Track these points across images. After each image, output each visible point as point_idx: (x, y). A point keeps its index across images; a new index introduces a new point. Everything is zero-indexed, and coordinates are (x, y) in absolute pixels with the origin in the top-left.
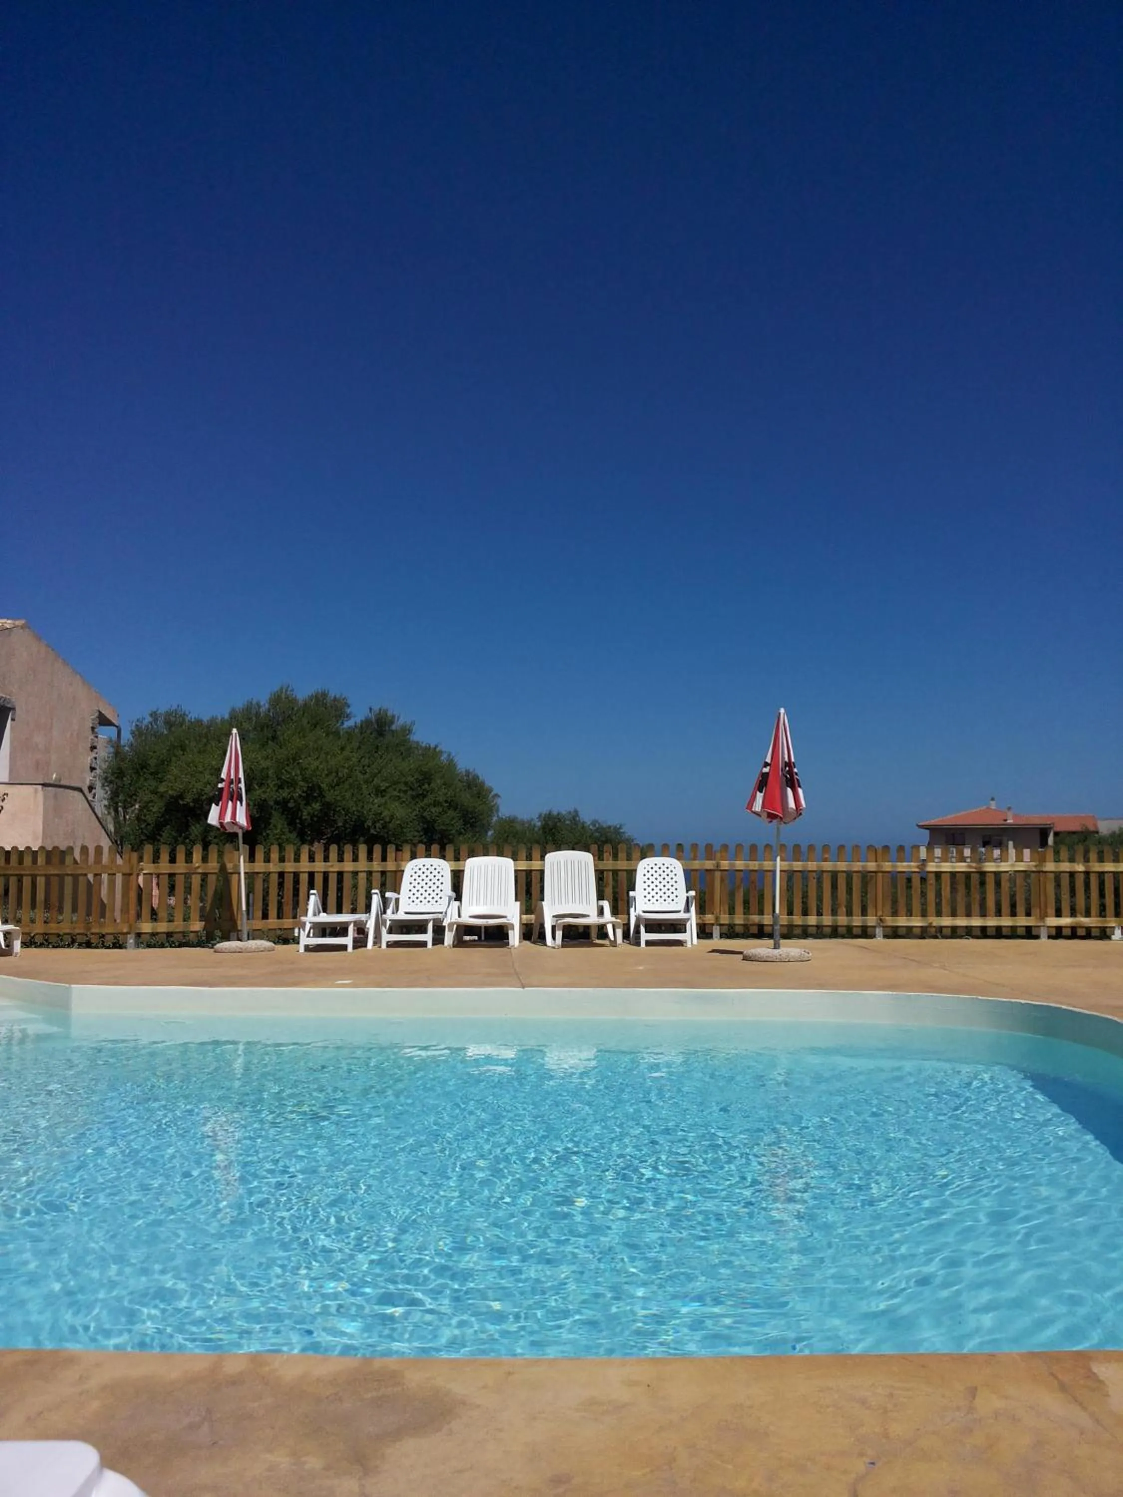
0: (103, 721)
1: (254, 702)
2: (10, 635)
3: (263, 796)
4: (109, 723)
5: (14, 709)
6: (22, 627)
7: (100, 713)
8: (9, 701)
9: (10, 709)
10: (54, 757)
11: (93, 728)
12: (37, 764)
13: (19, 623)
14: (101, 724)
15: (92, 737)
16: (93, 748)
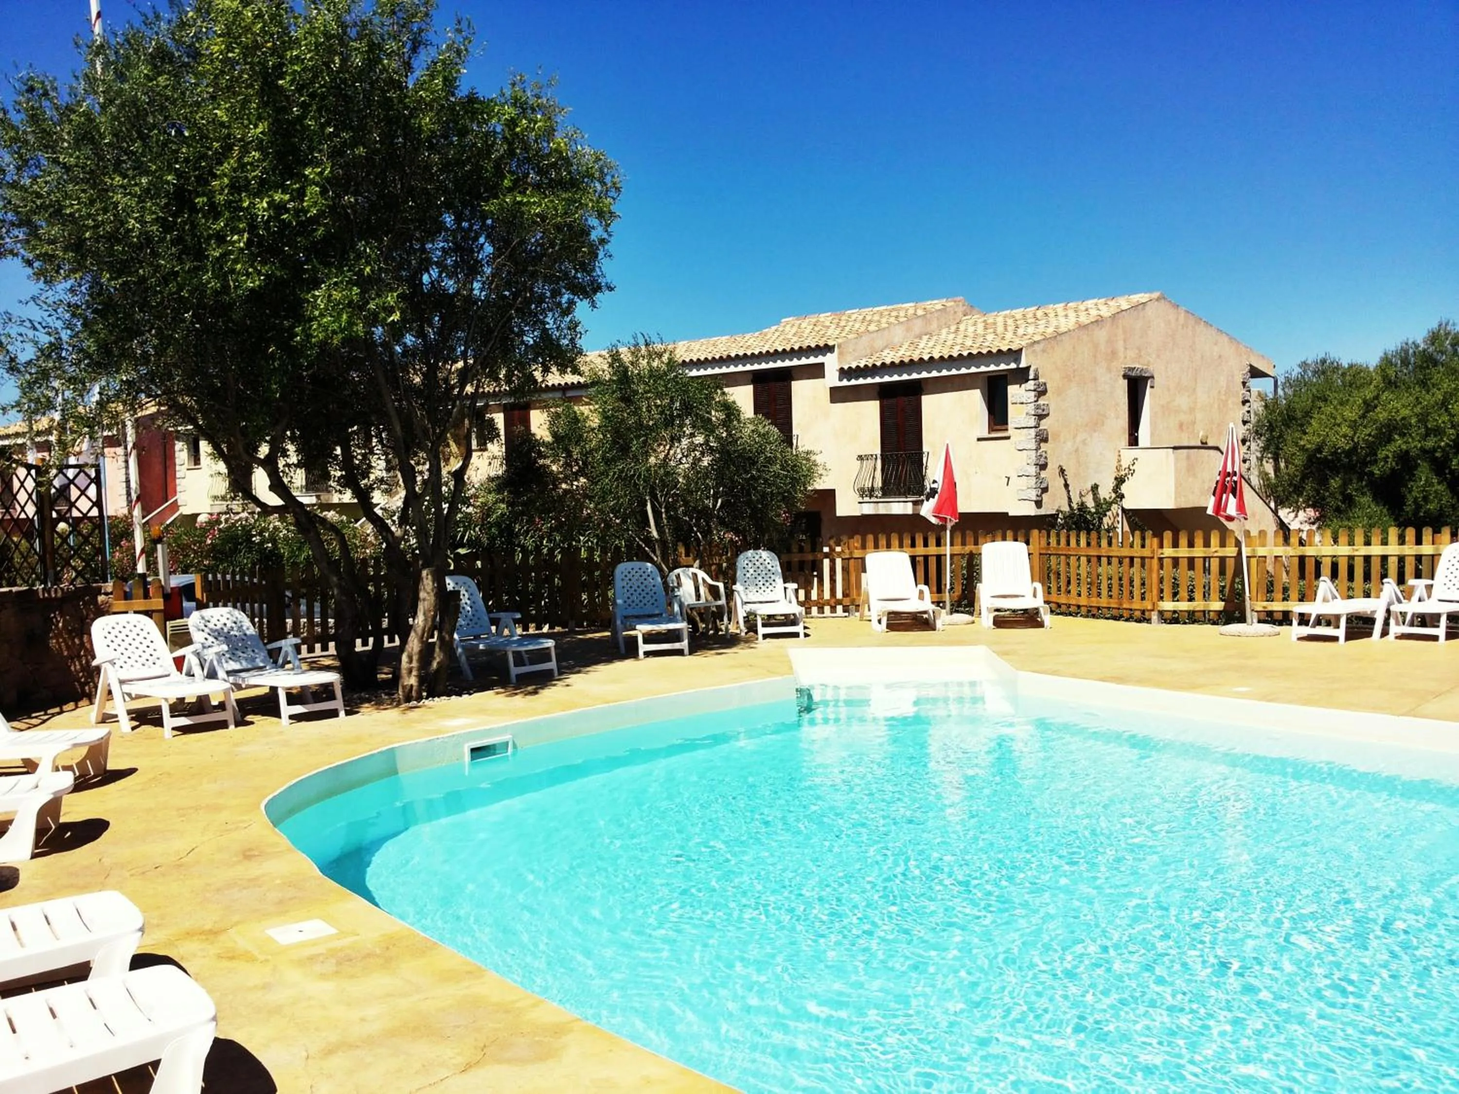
0: (1255, 373)
1: (1410, 342)
2: (1143, 309)
3: (1404, 447)
4: (1263, 375)
5: (1153, 377)
6: (1158, 299)
7: (1251, 366)
8: (1147, 371)
9: (1148, 378)
10: (1199, 416)
11: (1244, 384)
12: (1181, 426)
13: (1156, 295)
14: (1253, 376)
15: (1244, 391)
16: (1245, 402)
